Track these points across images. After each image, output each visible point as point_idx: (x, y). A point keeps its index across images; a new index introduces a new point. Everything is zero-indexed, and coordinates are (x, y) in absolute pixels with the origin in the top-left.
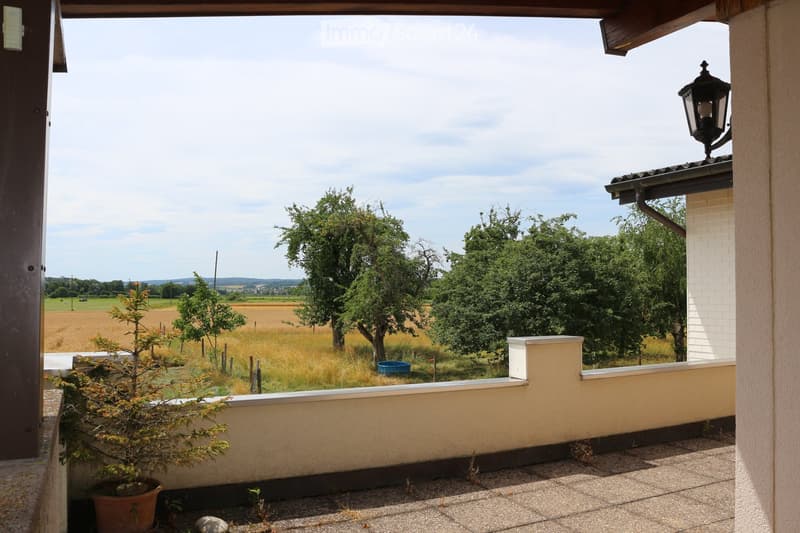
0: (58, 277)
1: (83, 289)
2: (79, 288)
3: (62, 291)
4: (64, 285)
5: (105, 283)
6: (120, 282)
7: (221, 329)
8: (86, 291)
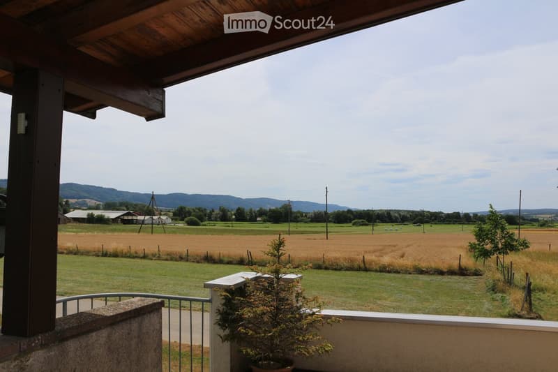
0: (418, 210)
1: (433, 218)
2: (431, 217)
3: (420, 219)
4: (421, 215)
5: (448, 214)
6: (458, 213)
7: (508, 251)
8: (435, 219)
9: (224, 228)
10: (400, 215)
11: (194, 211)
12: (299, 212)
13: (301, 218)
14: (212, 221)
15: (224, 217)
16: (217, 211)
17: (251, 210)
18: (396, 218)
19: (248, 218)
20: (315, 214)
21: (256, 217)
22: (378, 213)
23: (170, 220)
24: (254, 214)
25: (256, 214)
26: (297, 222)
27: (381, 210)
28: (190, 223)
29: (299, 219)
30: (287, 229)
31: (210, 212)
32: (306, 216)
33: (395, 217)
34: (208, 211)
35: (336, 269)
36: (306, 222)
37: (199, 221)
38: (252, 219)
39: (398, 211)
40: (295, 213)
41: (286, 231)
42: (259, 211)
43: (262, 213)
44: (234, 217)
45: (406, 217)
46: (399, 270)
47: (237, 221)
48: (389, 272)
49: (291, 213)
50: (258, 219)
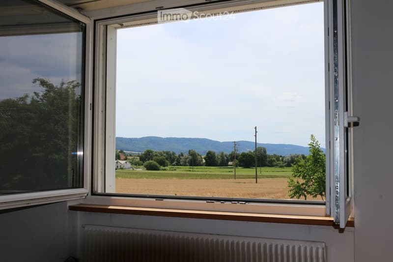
9: (185, 172)
11: (162, 155)
12: (275, 156)
13: (277, 162)
14: (181, 165)
15: (194, 161)
16: (186, 155)
17: (222, 153)
19: (219, 162)
20: (291, 157)
21: (228, 161)
23: (129, 165)
24: (226, 158)
25: (227, 158)
26: (272, 166)
28: (150, 168)
29: (274, 163)
30: (233, 173)
32: (282, 160)
34: (177, 155)
36: (281, 167)
37: (158, 165)
38: (224, 163)
40: (269, 157)
42: (231, 155)
43: (233, 157)
44: (204, 161)
47: (206, 166)
49: (265, 157)
50: (230, 163)
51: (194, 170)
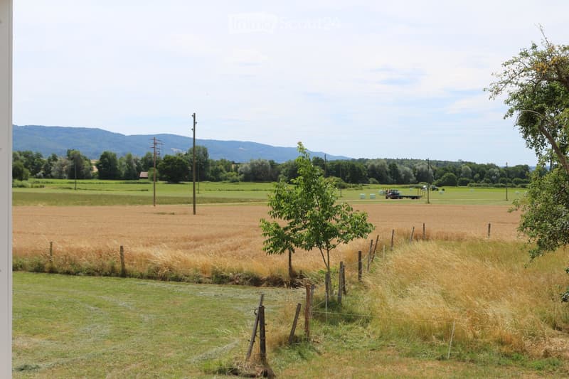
1: (477, 176)
2: (473, 174)
4: (454, 171)
8: (481, 178)
10: (414, 169)
12: (223, 162)
13: (226, 174)
14: (52, 177)
15: (76, 171)
16: (62, 159)
17: (129, 157)
18: (407, 176)
19: (123, 172)
20: (252, 165)
21: (139, 170)
22: (373, 166)
24: (135, 165)
25: (138, 164)
26: (219, 180)
27: (379, 160)
29: (222, 175)
30: (151, 194)
31: (49, 160)
32: (236, 169)
33: (406, 173)
34: (45, 159)
35: (68, 273)
36: (233, 181)
38: (131, 175)
39: (411, 163)
40: (213, 164)
41: (149, 198)
42: (145, 160)
43: (148, 164)
44: (96, 170)
45: (427, 173)
46: (181, 275)
47: (100, 178)
48: (164, 278)
49: (206, 163)
50: (143, 174)
51: (78, 186)
